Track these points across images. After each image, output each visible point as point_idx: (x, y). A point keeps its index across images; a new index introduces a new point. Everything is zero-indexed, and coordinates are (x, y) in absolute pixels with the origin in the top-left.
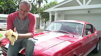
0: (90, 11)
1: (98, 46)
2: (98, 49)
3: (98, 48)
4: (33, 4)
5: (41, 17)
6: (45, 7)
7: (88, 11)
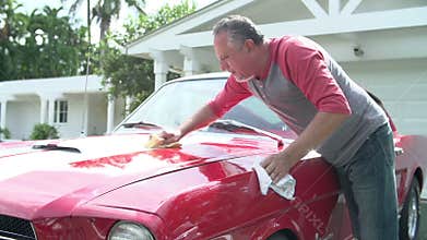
0: (362, 49)
1: (411, 218)
2: (412, 233)
3: (410, 225)
4: (70, 22)
5: (108, 87)
6: (131, 32)
7: (356, 46)
